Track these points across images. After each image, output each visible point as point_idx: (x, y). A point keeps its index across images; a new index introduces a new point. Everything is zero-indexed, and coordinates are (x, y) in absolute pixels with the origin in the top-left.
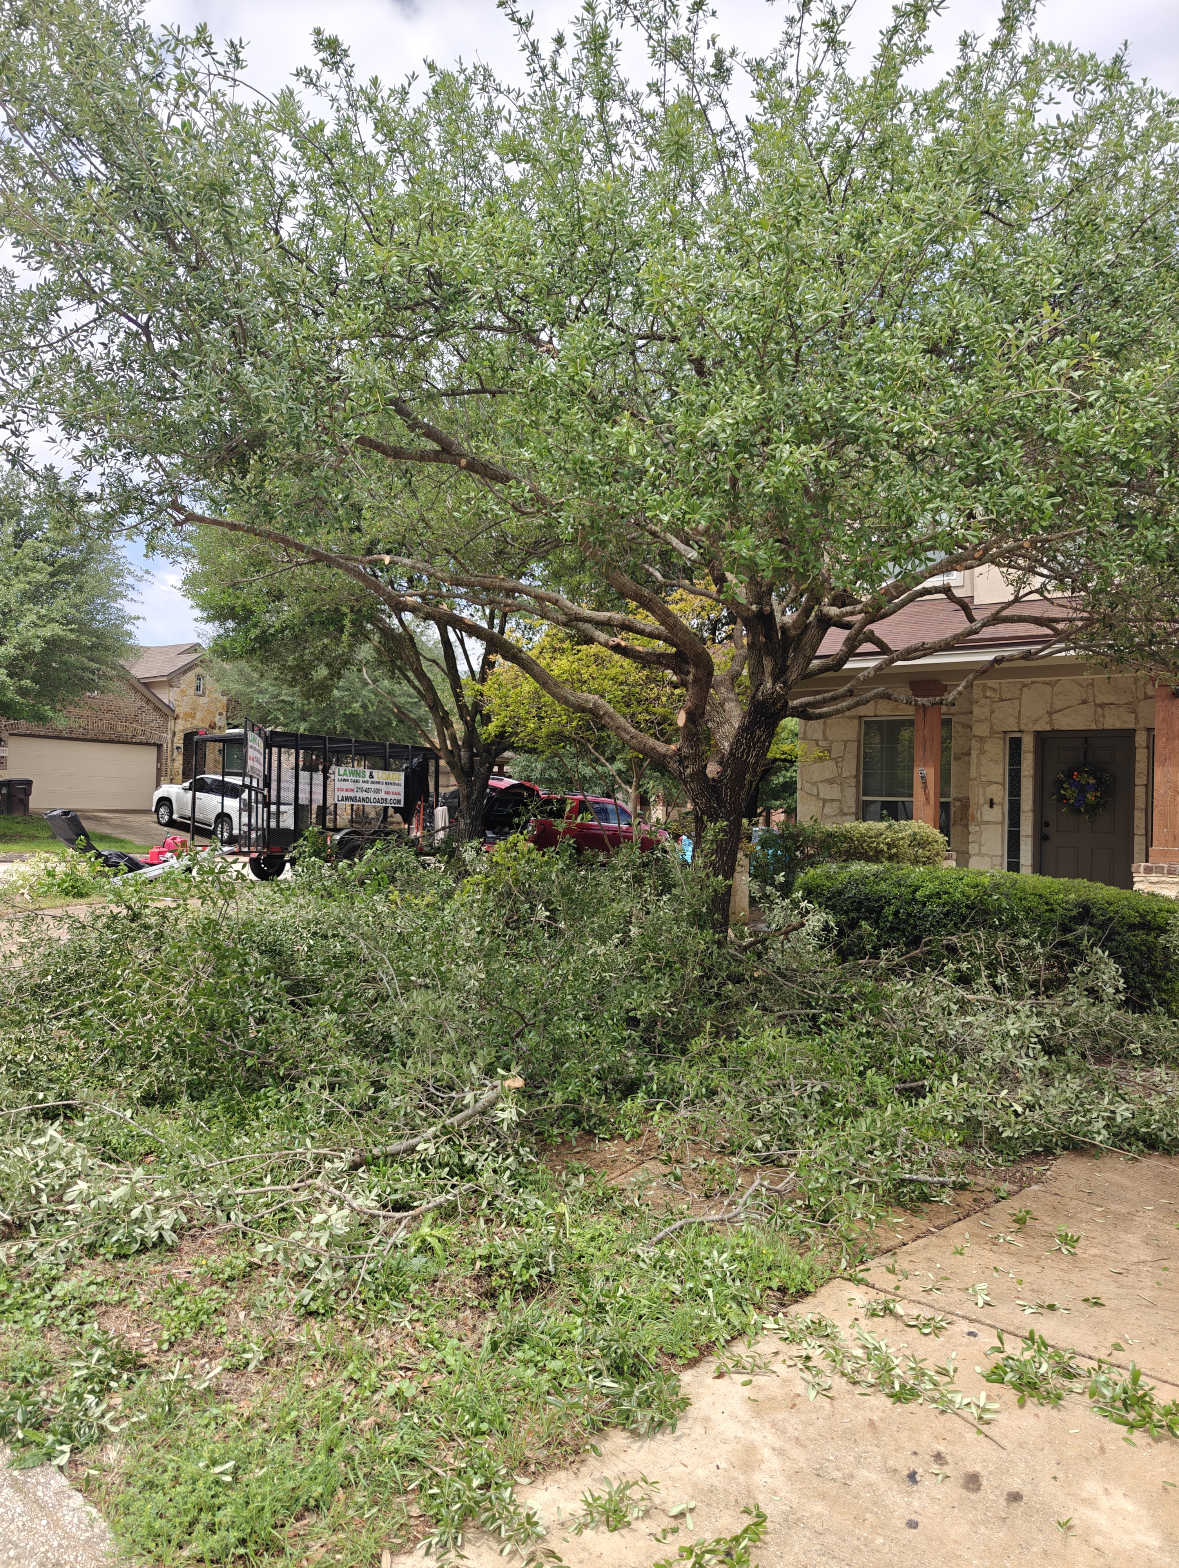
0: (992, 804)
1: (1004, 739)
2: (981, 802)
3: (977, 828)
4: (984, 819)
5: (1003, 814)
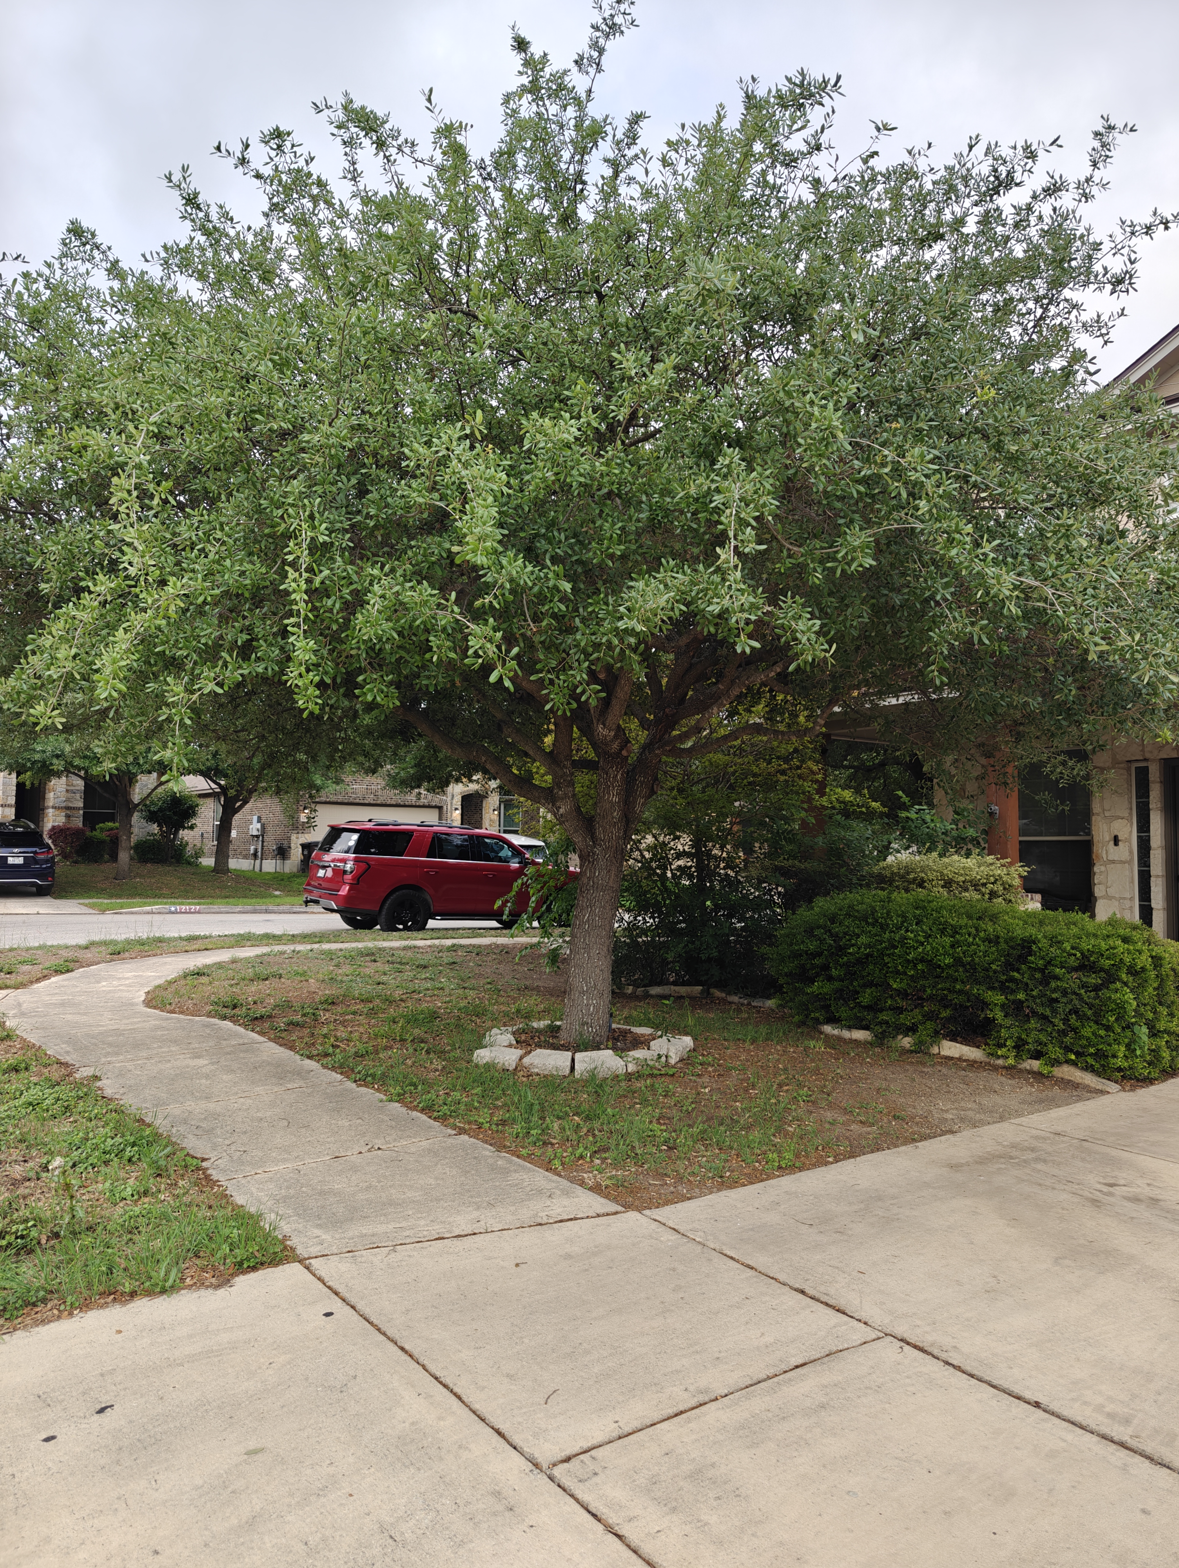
0: (1117, 841)
1: (1129, 770)
2: (1107, 838)
3: (1103, 868)
4: (1110, 858)
5: (1131, 852)
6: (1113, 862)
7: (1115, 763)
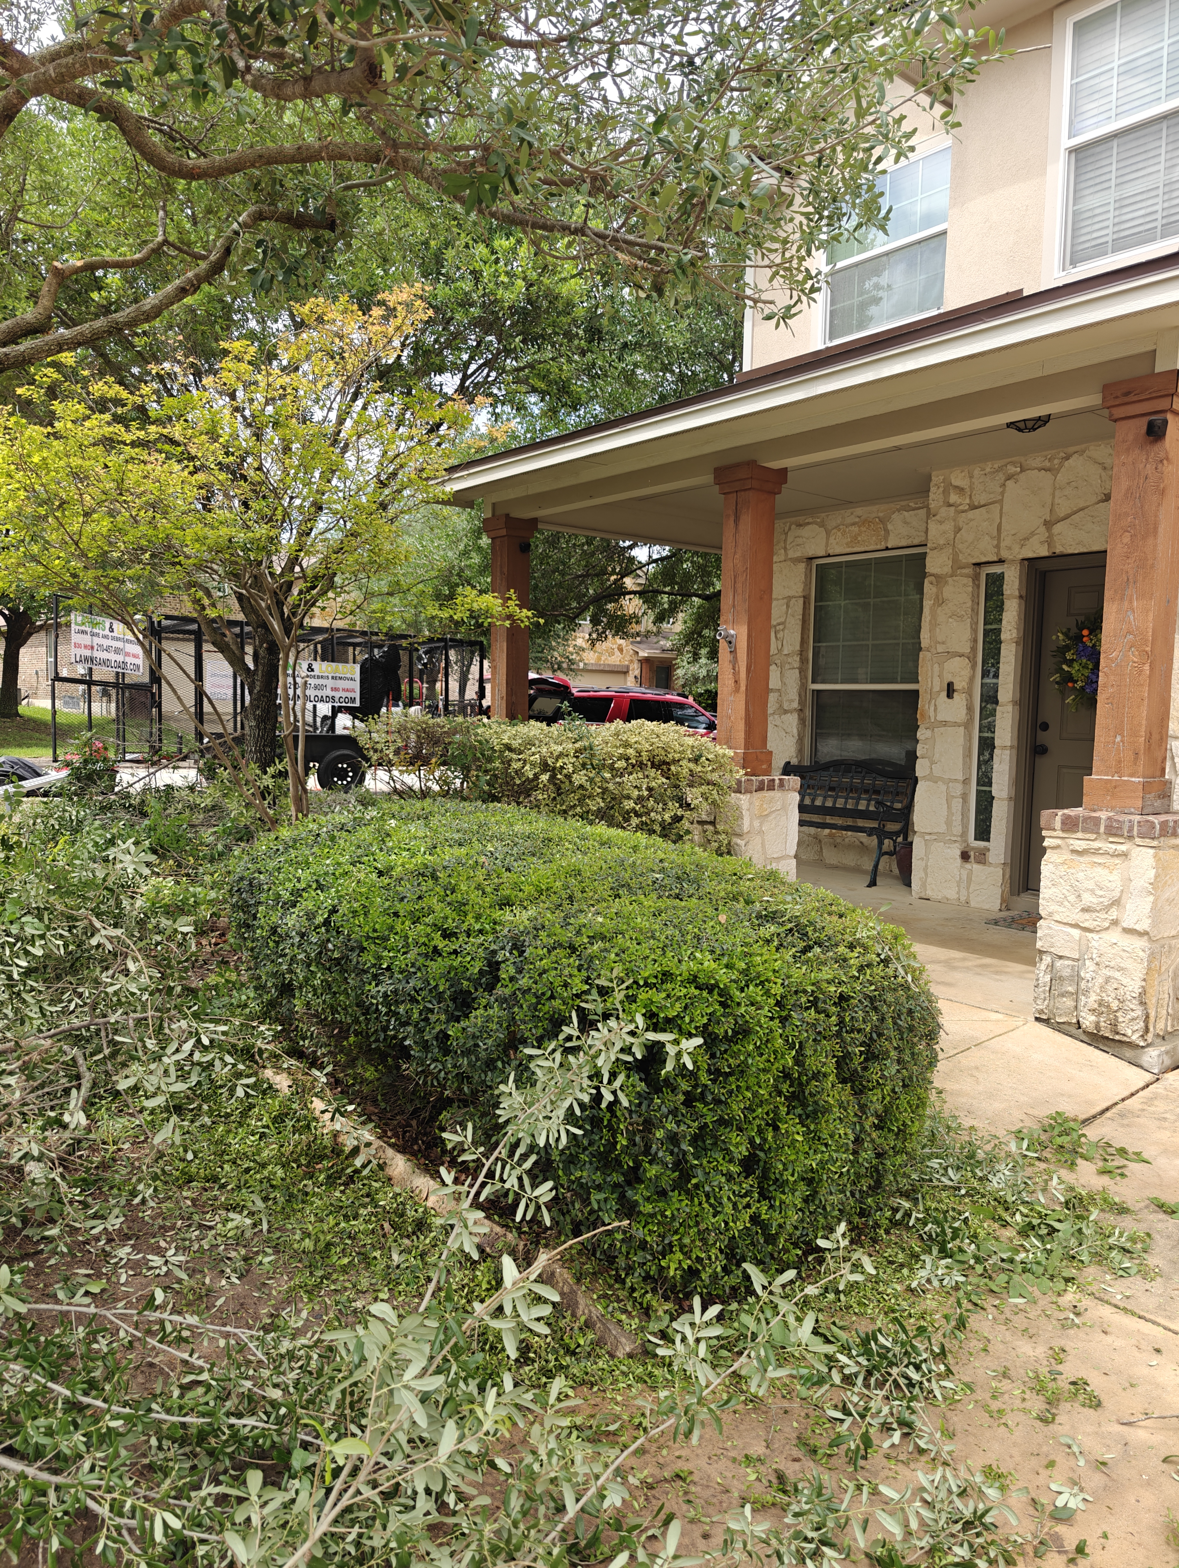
0: (950, 691)
1: (976, 578)
2: (936, 688)
3: (928, 733)
4: (939, 718)
5: (970, 709)
6: (945, 724)
7: (957, 566)
